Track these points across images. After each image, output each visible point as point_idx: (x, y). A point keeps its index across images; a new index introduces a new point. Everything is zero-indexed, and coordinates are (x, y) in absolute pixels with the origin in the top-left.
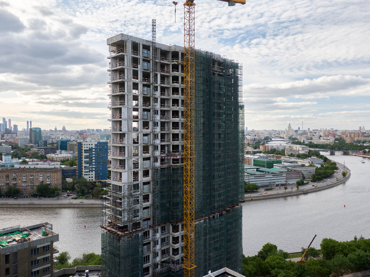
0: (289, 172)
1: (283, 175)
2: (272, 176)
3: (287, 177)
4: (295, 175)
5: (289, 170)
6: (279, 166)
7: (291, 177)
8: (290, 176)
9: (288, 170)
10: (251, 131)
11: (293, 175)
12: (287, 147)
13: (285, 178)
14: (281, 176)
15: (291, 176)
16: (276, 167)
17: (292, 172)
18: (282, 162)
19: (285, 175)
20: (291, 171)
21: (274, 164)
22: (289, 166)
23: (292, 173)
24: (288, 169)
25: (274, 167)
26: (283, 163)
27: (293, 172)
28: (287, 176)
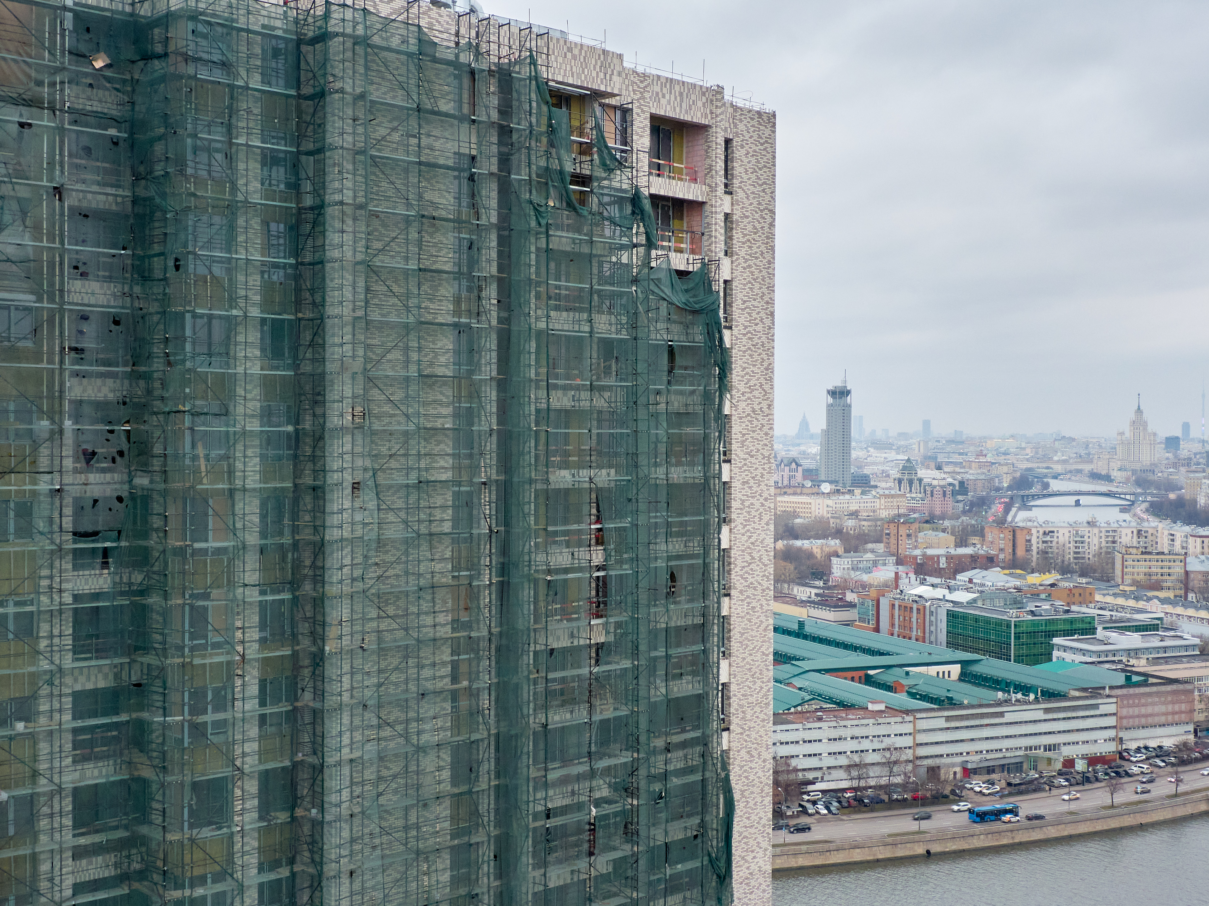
0: (1131, 691)
1: (1103, 709)
2: (1041, 715)
3: (1121, 718)
4: (1164, 703)
5: (1135, 678)
6: (1083, 652)
7: (1146, 716)
8: (1136, 711)
9: (1128, 678)
10: (951, 442)
11: (1153, 704)
12: (1127, 538)
13: (1111, 721)
14: (1092, 713)
15: (1143, 710)
16: (1068, 656)
17: (1147, 690)
18: (1099, 629)
19: (1112, 709)
20: (1144, 683)
21: (1056, 640)
22: (1135, 652)
23: (1150, 694)
24: (1128, 673)
25: (1055, 653)
26: (1100, 633)
27: (1154, 689)
28: (1124, 712)
